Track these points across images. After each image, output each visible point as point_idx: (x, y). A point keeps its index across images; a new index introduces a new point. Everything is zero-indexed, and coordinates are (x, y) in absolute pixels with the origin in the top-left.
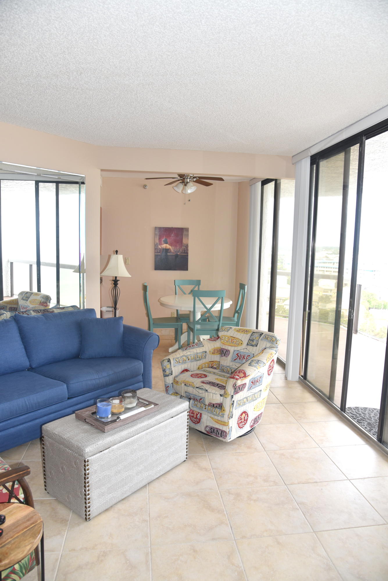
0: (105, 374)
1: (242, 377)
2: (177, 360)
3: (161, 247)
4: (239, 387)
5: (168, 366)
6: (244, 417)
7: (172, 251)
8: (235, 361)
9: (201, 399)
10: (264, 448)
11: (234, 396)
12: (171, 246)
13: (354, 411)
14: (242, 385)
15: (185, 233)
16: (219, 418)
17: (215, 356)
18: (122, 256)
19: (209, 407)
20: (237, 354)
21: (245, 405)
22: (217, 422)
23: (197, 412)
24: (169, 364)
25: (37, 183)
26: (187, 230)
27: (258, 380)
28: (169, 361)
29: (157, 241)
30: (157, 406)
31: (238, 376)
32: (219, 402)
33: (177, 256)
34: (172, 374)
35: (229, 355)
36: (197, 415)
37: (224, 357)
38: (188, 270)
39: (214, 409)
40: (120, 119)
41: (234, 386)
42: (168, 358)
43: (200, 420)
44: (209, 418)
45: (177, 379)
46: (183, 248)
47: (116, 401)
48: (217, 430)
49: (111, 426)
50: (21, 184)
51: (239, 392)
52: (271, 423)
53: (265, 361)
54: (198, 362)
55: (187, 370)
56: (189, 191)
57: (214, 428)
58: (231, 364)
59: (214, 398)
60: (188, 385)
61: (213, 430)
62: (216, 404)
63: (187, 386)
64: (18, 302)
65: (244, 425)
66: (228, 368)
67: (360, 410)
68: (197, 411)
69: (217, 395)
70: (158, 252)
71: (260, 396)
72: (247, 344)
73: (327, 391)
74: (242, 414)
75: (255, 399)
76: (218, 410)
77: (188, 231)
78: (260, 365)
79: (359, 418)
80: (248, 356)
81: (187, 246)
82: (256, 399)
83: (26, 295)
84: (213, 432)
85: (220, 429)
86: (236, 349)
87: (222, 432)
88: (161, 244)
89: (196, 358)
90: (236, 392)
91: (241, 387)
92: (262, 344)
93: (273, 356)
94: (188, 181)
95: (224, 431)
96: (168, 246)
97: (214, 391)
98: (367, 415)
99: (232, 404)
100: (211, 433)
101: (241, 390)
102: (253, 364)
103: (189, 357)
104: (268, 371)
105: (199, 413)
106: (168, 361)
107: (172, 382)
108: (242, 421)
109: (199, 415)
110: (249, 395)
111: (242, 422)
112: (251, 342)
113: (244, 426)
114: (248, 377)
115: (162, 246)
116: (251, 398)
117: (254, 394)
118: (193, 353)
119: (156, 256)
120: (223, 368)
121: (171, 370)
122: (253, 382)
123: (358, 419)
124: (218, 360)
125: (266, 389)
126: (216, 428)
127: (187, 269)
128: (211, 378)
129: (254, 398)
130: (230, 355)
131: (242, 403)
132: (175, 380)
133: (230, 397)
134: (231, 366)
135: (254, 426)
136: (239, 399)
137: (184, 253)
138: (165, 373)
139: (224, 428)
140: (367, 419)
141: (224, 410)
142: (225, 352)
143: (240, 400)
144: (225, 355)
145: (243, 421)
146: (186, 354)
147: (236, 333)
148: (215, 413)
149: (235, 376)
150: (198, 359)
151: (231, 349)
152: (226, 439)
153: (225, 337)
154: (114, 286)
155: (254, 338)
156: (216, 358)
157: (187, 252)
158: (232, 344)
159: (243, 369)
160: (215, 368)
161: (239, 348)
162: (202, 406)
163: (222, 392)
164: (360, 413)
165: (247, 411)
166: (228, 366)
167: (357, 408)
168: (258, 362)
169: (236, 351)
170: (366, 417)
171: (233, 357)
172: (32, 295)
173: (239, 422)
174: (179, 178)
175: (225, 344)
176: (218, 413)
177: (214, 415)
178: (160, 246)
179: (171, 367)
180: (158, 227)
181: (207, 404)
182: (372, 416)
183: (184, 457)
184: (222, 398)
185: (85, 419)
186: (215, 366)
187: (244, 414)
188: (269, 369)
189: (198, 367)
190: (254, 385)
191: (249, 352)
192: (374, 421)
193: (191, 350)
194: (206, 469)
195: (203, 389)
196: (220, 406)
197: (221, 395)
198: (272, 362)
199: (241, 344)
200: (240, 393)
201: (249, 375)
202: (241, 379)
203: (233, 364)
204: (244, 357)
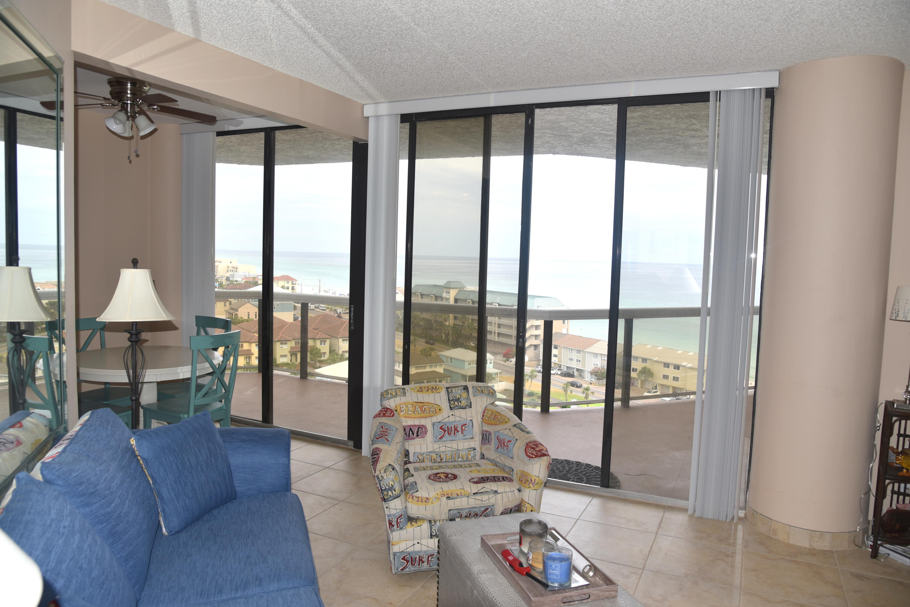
5: (397, 479)
8: (442, 440)
9: (487, 509)
20: (441, 428)
24: (397, 474)
34: (403, 491)
35: (426, 434)
37: (418, 441)
58: (436, 446)
60: (454, 495)
63: (453, 498)
66: (432, 454)
72: (451, 408)
80: (462, 426)
86: (435, 420)
107: (405, 505)
112: (456, 403)
120: (421, 457)
121: (401, 484)
130: (428, 433)
132: (417, 497)
134: (438, 450)
138: (394, 492)
142: (416, 430)
144: (418, 436)
151: (427, 423)
155: (458, 396)
158: (424, 415)
161: (439, 418)
166: (430, 452)
169: (437, 424)
171: (435, 434)
175: (412, 418)
191: (462, 419)
199: (440, 410)
203: (441, 445)
204: (455, 429)
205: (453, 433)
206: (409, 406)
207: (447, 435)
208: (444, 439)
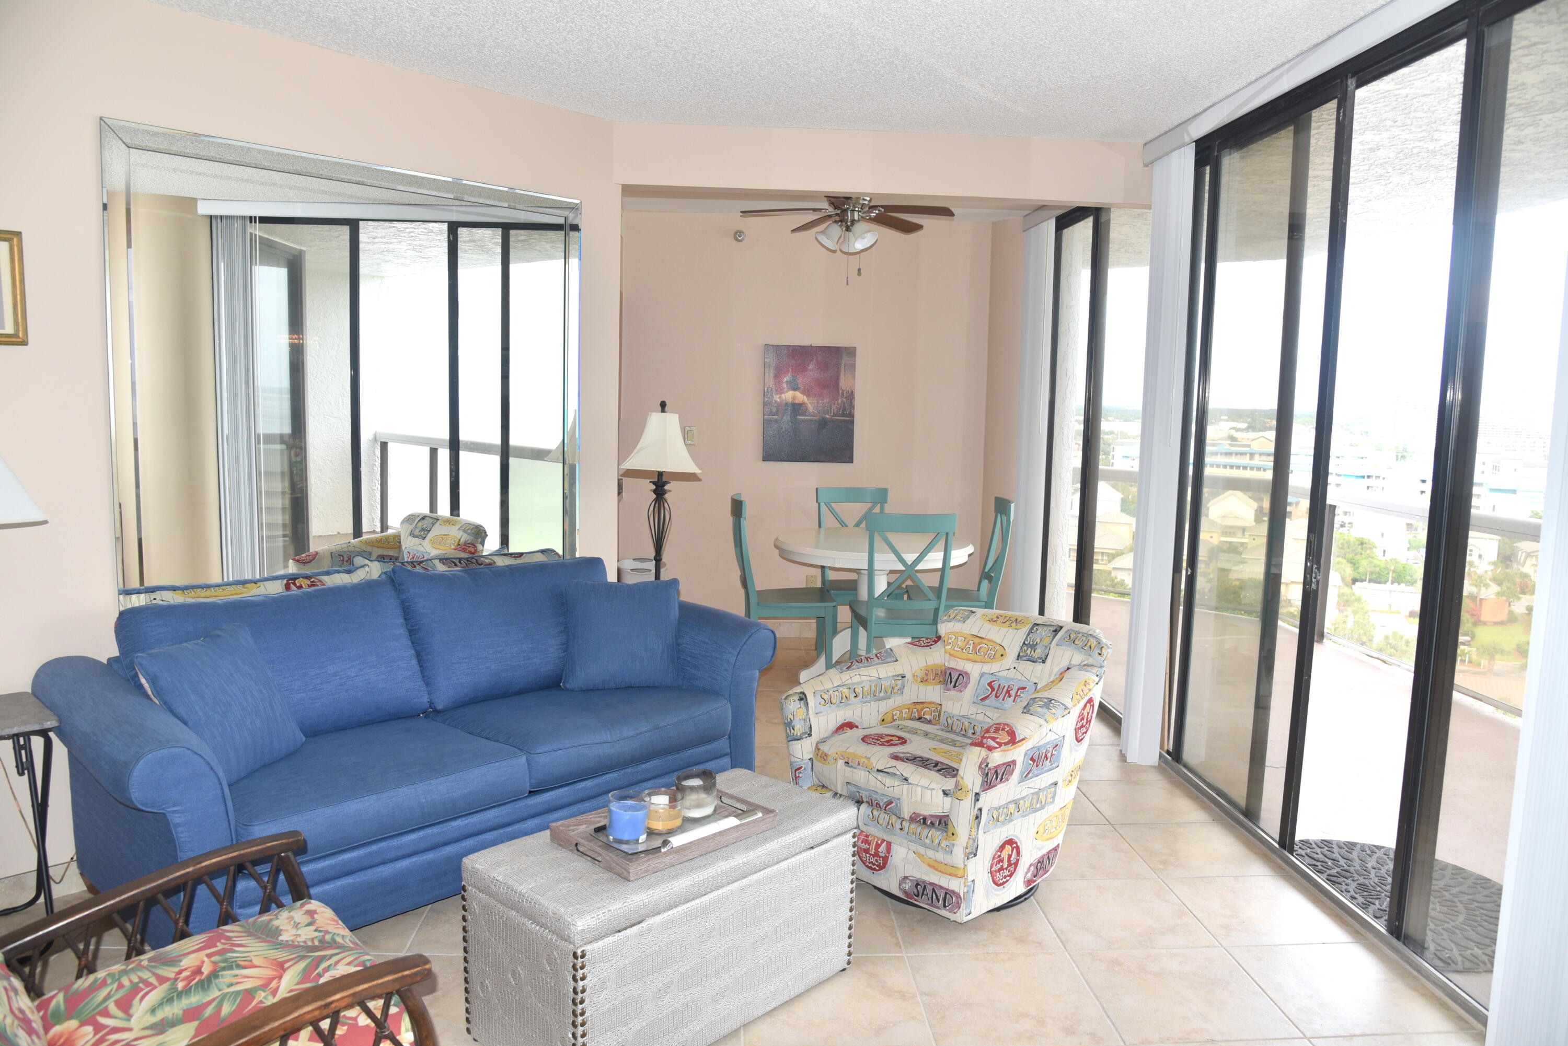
0: (628, 731)
1: (1006, 744)
2: (826, 697)
3: (780, 397)
4: (996, 772)
5: (801, 713)
6: (1010, 856)
7: (811, 408)
8: (983, 703)
9: (890, 803)
10: (1062, 943)
11: (983, 797)
12: (808, 396)
13: (1319, 850)
14: (1004, 764)
15: (845, 360)
16: (940, 856)
17: (930, 688)
18: (677, 416)
19: (913, 826)
20: (990, 684)
21: (1010, 821)
22: (935, 866)
23: (878, 839)
24: (804, 708)
25: (453, 228)
26: (851, 352)
27: (1049, 755)
28: (803, 698)
29: (771, 383)
30: (771, 815)
31: (994, 739)
32: (938, 811)
33: (823, 423)
34: (810, 735)
35: (965, 686)
36: (878, 846)
37: (953, 693)
38: (852, 462)
39: (926, 831)
40: (674, 45)
41: (983, 766)
42: (802, 690)
43: (885, 859)
44: (911, 855)
45: (824, 748)
46: (840, 401)
47: (661, 801)
48: (933, 890)
49: (646, 865)
50: (412, 234)
51: (995, 786)
52: (1082, 877)
53: (1069, 703)
54: (883, 703)
55: (850, 725)
56: (859, 245)
57: (924, 882)
58: (973, 710)
59: (927, 799)
60: (855, 764)
61: (921, 887)
62: (932, 816)
63: (852, 767)
64: (400, 542)
65: (1008, 878)
66: (963, 720)
67: (1336, 849)
68: (877, 834)
69: (934, 792)
70: (771, 411)
71: (1053, 797)
72: (1018, 656)
73: (1239, 793)
74: (1002, 848)
75: (1038, 805)
76: (936, 834)
77: (855, 357)
78: (1053, 711)
79: (1334, 872)
80: (1019, 689)
81: (851, 396)
82: (1042, 808)
83: (420, 524)
84: (923, 894)
85: (941, 887)
86: (987, 668)
87: (946, 893)
88: (780, 391)
89: (876, 693)
90: (988, 785)
91: (1000, 772)
92: (1061, 656)
93: (1090, 690)
94: (856, 218)
95: (953, 892)
96: (800, 397)
97: (925, 782)
98: (1357, 863)
99: (977, 818)
100: (918, 896)
101: (1002, 779)
102: (1035, 708)
103: (857, 690)
104: (1077, 730)
105: (883, 841)
106: (801, 699)
107: (811, 756)
108: (1002, 866)
109: (883, 848)
110: (1023, 795)
111: (1002, 869)
112: (1028, 652)
113: (1007, 881)
114: (1020, 744)
115: (783, 395)
116: (1028, 804)
117: (1037, 793)
118: (868, 678)
119: (766, 423)
120: (950, 721)
121: (808, 724)
122: (1036, 757)
123: (1329, 872)
124: (937, 701)
125: (1070, 782)
126: (931, 884)
127: (850, 460)
128: (917, 746)
129: (1036, 803)
131: (1002, 816)
132: (819, 749)
133: (970, 798)
134: (973, 716)
135: (1035, 881)
136: (996, 804)
137: (843, 415)
138: (792, 731)
139: (954, 885)
140: (1355, 875)
141: (953, 834)
142: (956, 677)
143: (997, 809)
144: (955, 686)
145: (1005, 866)
146: (849, 681)
147: (988, 625)
148: (927, 841)
149: (985, 741)
150: (882, 695)
151: (974, 670)
152: (958, 914)
153: (956, 638)
154: (655, 496)
155: (1038, 640)
156: (933, 693)
157: (851, 411)
158: (974, 657)
159: (1008, 721)
160: (929, 722)
161: (994, 667)
162: (894, 822)
163: (949, 784)
164: (1336, 856)
165: (1017, 840)
166: (963, 716)
167: (1327, 843)
168: (1049, 703)
169: (986, 676)
170: (1352, 869)
171: (978, 690)
172: (438, 524)
173: (995, 868)
174: (831, 210)
175: (956, 657)
176: (937, 842)
177: (926, 846)
178: (778, 396)
179: (808, 714)
180: (773, 346)
181: (907, 817)
182: (1369, 866)
183: (842, 960)
184: (948, 800)
185: (576, 845)
186: (928, 717)
187: (1008, 847)
188: (1079, 725)
189: (880, 717)
190: (1037, 766)
191: (1023, 678)
192: (1376, 880)
193: (864, 671)
194: (903, 995)
195: (895, 774)
196: (942, 822)
197: (945, 793)
198: (1088, 705)
199: (1002, 655)
200: (999, 786)
201: (1023, 740)
202: (1003, 747)
203: (980, 711)
204: (1008, 692)
205: (1002, 696)
206: (960, 638)
207: (994, 697)
208: (987, 702)
